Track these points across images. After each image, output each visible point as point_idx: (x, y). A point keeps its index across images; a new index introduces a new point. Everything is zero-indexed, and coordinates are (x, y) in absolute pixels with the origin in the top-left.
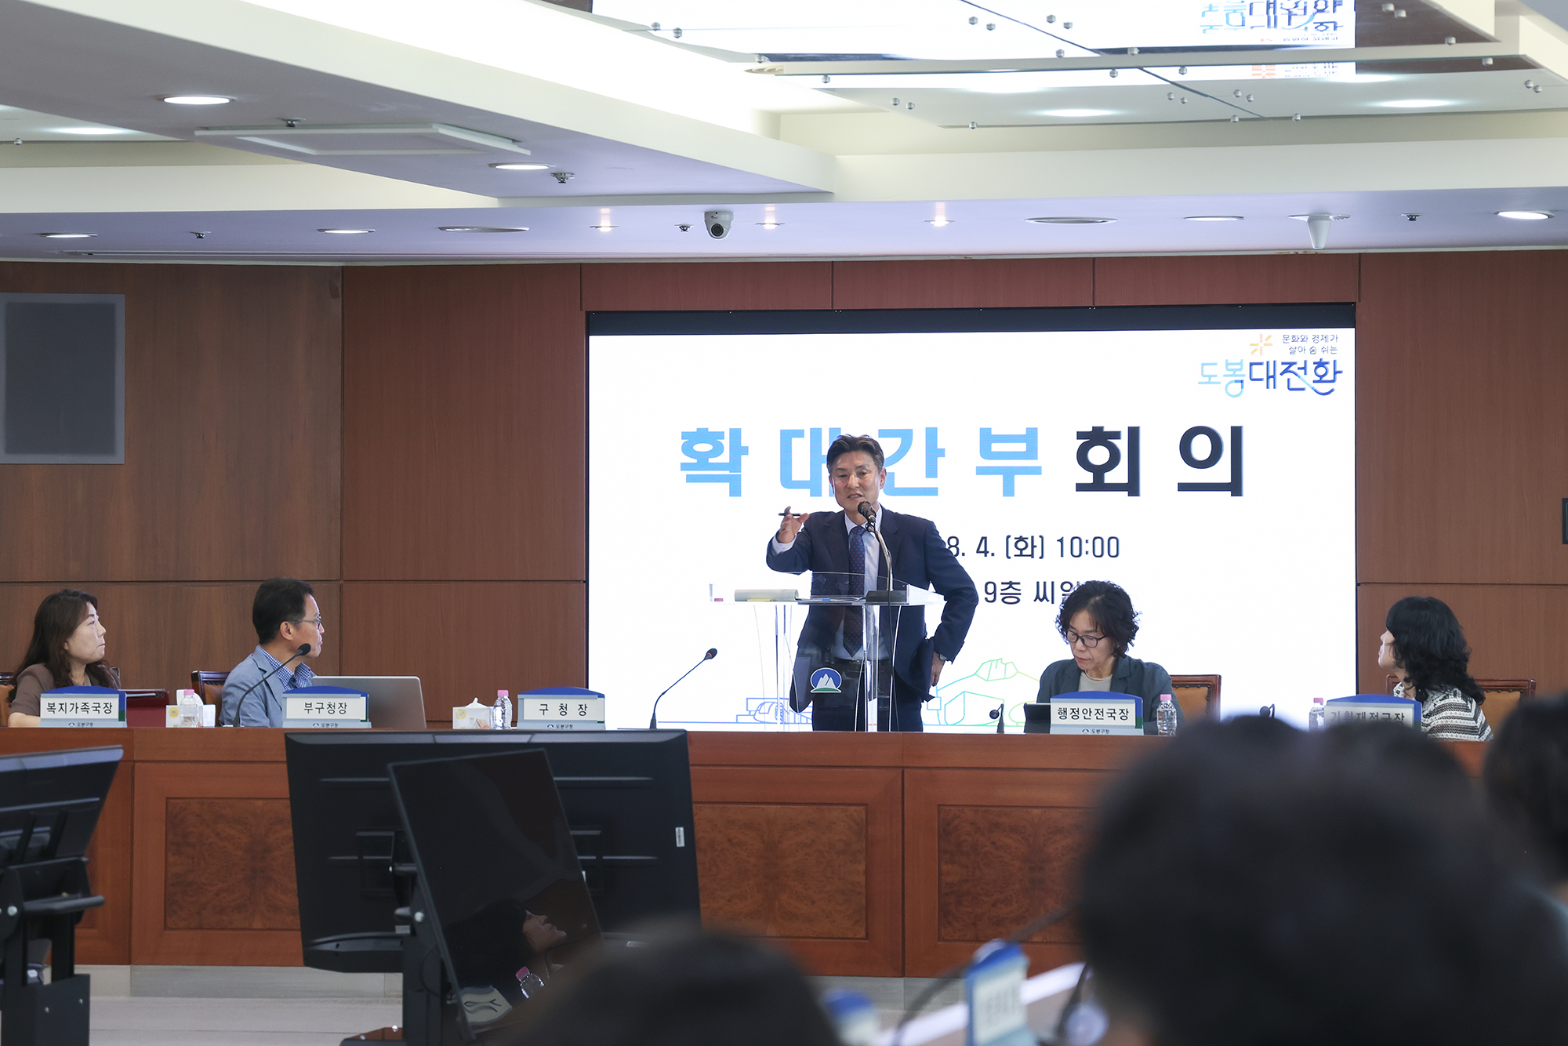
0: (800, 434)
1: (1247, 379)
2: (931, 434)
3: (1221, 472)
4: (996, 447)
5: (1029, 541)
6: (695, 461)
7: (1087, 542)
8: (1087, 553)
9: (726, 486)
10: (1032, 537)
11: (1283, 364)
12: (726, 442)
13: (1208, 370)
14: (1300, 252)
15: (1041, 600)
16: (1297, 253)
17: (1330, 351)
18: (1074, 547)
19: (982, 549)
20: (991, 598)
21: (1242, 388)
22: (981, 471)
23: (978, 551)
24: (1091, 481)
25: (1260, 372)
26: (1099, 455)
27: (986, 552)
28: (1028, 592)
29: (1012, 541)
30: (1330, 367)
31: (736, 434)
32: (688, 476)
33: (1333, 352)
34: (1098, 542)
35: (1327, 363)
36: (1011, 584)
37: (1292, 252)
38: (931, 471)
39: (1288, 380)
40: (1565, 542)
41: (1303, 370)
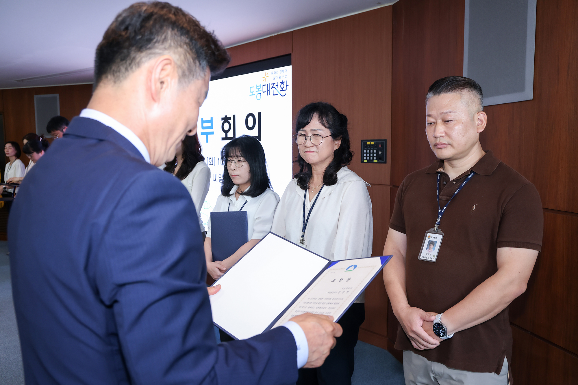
1: (262, 92)
3: (256, 131)
4: (204, 125)
5: (211, 160)
10: (213, 158)
11: (272, 84)
13: (252, 90)
15: (215, 181)
16: (275, 35)
21: (260, 96)
22: (201, 134)
24: (224, 136)
25: (265, 89)
26: (226, 126)
30: (285, 84)
33: (286, 77)
35: (284, 82)
37: (273, 35)
39: (273, 91)
40: (362, 162)
41: (277, 86)
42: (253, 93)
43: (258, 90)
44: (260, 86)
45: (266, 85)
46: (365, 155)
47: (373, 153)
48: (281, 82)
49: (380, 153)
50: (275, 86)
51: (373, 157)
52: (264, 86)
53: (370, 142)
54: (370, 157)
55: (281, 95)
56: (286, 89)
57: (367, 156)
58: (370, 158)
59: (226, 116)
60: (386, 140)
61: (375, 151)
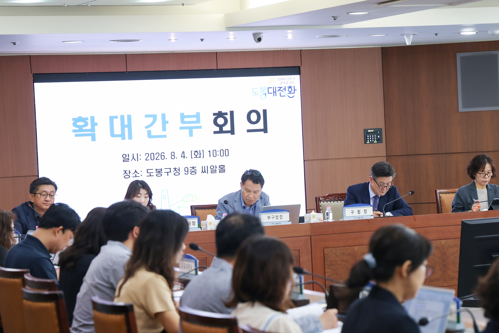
0: (116, 117)
1: (267, 93)
2: (163, 116)
3: (260, 125)
4: (186, 120)
5: (199, 152)
6: (78, 129)
7: (218, 151)
8: (218, 155)
9: (90, 138)
10: (200, 151)
11: (278, 87)
12: (89, 121)
13: (255, 90)
14: (282, 49)
15: (204, 173)
16: (281, 50)
17: (292, 83)
18: (213, 153)
19: (183, 156)
20: (187, 173)
21: (266, 96)
22: (181, 128)
23: (182, 157)
24: (218, 130)
25: (271, 91)
26: (221, 121)
27: (184, 157)
28: (199, 170)
29: (193, 153)
30: (293, 88)
31: (93, 118)
32: (75, 134)
33: (293, 83)
34: (222, 151)
35: (292, 87)
36: (193, 167)
37: (279, 50)
38: (164, 129)
39: (280, 93)
40: (365, 143)
41: (284, 90)
42: (256, 94)
43: (262, 91)
44: (265, 88)
45: (272, 88)
47: (374, 137)
48: (289, 86)
49: (379, 137)
50: (281, 89)
51: (374, 139)
52: (269, 88)
53: (370, 130)
54: (372, 139)
55: (289, 96)
56: (294, 92)
57: (369, 140)
59: (221, 112)
60: (381, 129)
61: (375, 136)
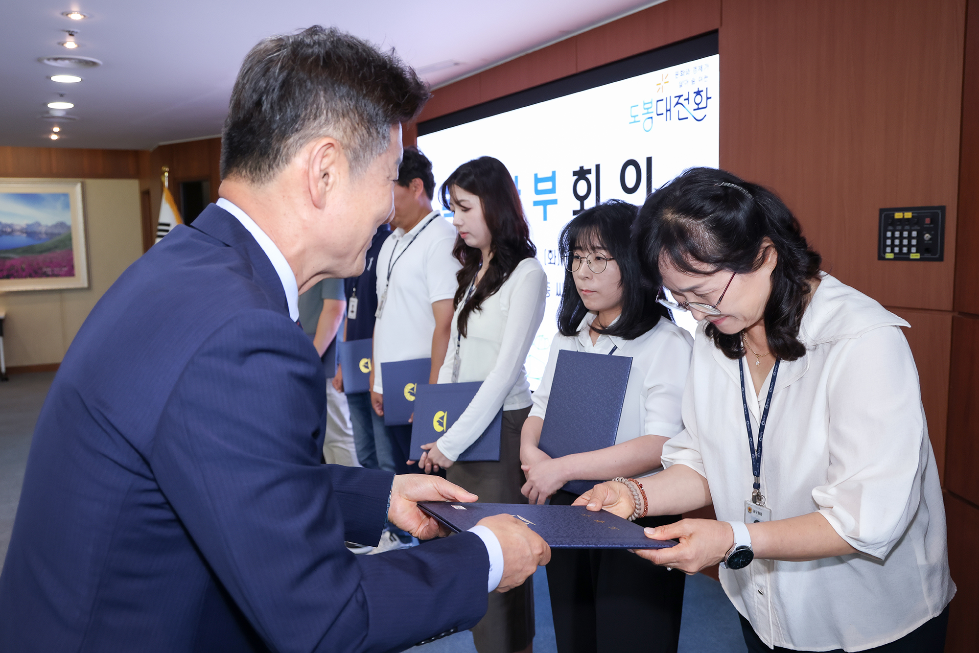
1: (654, 115)
3: (641, 196)
4: (540, 186)
5: (553, 253)
11: (675, 97)
13: (635, 111)
17: (704, 80)
21: (652, 123)
22: (535, 203)
25: (662, 107)
26: (582, 187)
29: (547, 253)
30: (703, 94)
33: (706, 79)
35: (702, 91)
39: (678, 111)
40: (881, 257)
41: (687, 101)
42: (637, 119)
43: (646, 111)
44: (651, 103)
45: (663, 100)
46: (889, 242)
47: (910, 238)
48: (696, 90)
49: (927, 236)
50: (681, 100)
51: (910, 246)
52: (658, 102)
53: (901, 214)
54: (901, 246)
56: (705, 106)
57: (893, 246)
58: (901, 250)
59: (582, 168)
60: (943, 209)
61: (914, 234)
